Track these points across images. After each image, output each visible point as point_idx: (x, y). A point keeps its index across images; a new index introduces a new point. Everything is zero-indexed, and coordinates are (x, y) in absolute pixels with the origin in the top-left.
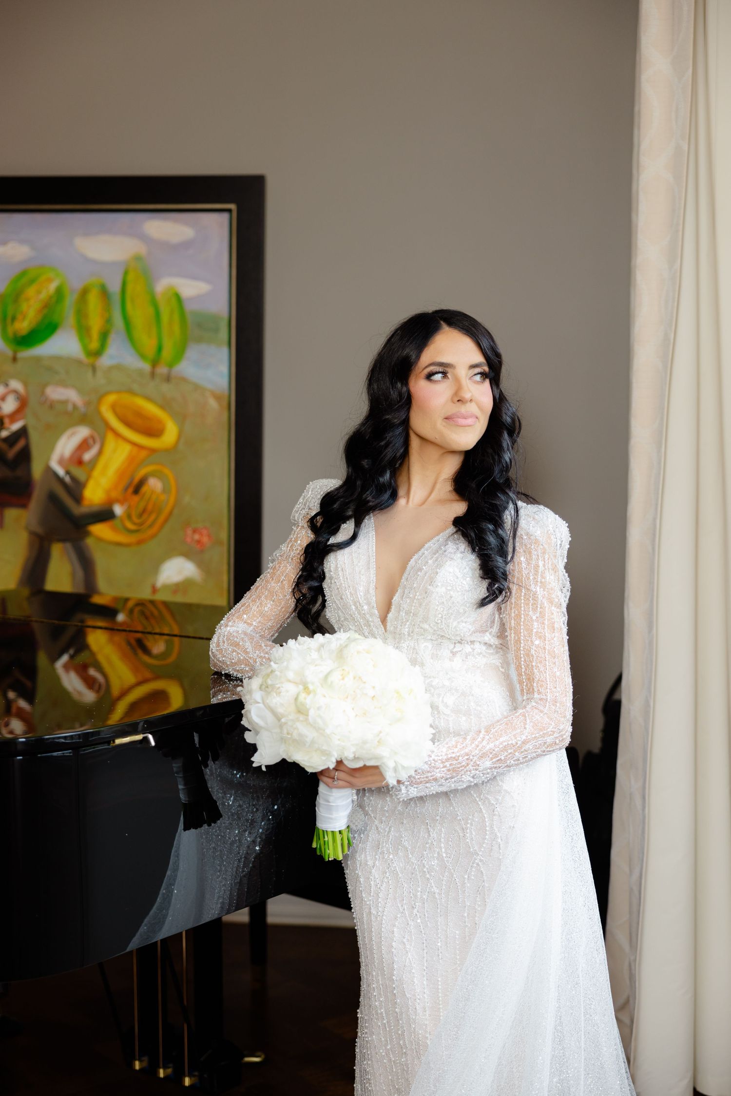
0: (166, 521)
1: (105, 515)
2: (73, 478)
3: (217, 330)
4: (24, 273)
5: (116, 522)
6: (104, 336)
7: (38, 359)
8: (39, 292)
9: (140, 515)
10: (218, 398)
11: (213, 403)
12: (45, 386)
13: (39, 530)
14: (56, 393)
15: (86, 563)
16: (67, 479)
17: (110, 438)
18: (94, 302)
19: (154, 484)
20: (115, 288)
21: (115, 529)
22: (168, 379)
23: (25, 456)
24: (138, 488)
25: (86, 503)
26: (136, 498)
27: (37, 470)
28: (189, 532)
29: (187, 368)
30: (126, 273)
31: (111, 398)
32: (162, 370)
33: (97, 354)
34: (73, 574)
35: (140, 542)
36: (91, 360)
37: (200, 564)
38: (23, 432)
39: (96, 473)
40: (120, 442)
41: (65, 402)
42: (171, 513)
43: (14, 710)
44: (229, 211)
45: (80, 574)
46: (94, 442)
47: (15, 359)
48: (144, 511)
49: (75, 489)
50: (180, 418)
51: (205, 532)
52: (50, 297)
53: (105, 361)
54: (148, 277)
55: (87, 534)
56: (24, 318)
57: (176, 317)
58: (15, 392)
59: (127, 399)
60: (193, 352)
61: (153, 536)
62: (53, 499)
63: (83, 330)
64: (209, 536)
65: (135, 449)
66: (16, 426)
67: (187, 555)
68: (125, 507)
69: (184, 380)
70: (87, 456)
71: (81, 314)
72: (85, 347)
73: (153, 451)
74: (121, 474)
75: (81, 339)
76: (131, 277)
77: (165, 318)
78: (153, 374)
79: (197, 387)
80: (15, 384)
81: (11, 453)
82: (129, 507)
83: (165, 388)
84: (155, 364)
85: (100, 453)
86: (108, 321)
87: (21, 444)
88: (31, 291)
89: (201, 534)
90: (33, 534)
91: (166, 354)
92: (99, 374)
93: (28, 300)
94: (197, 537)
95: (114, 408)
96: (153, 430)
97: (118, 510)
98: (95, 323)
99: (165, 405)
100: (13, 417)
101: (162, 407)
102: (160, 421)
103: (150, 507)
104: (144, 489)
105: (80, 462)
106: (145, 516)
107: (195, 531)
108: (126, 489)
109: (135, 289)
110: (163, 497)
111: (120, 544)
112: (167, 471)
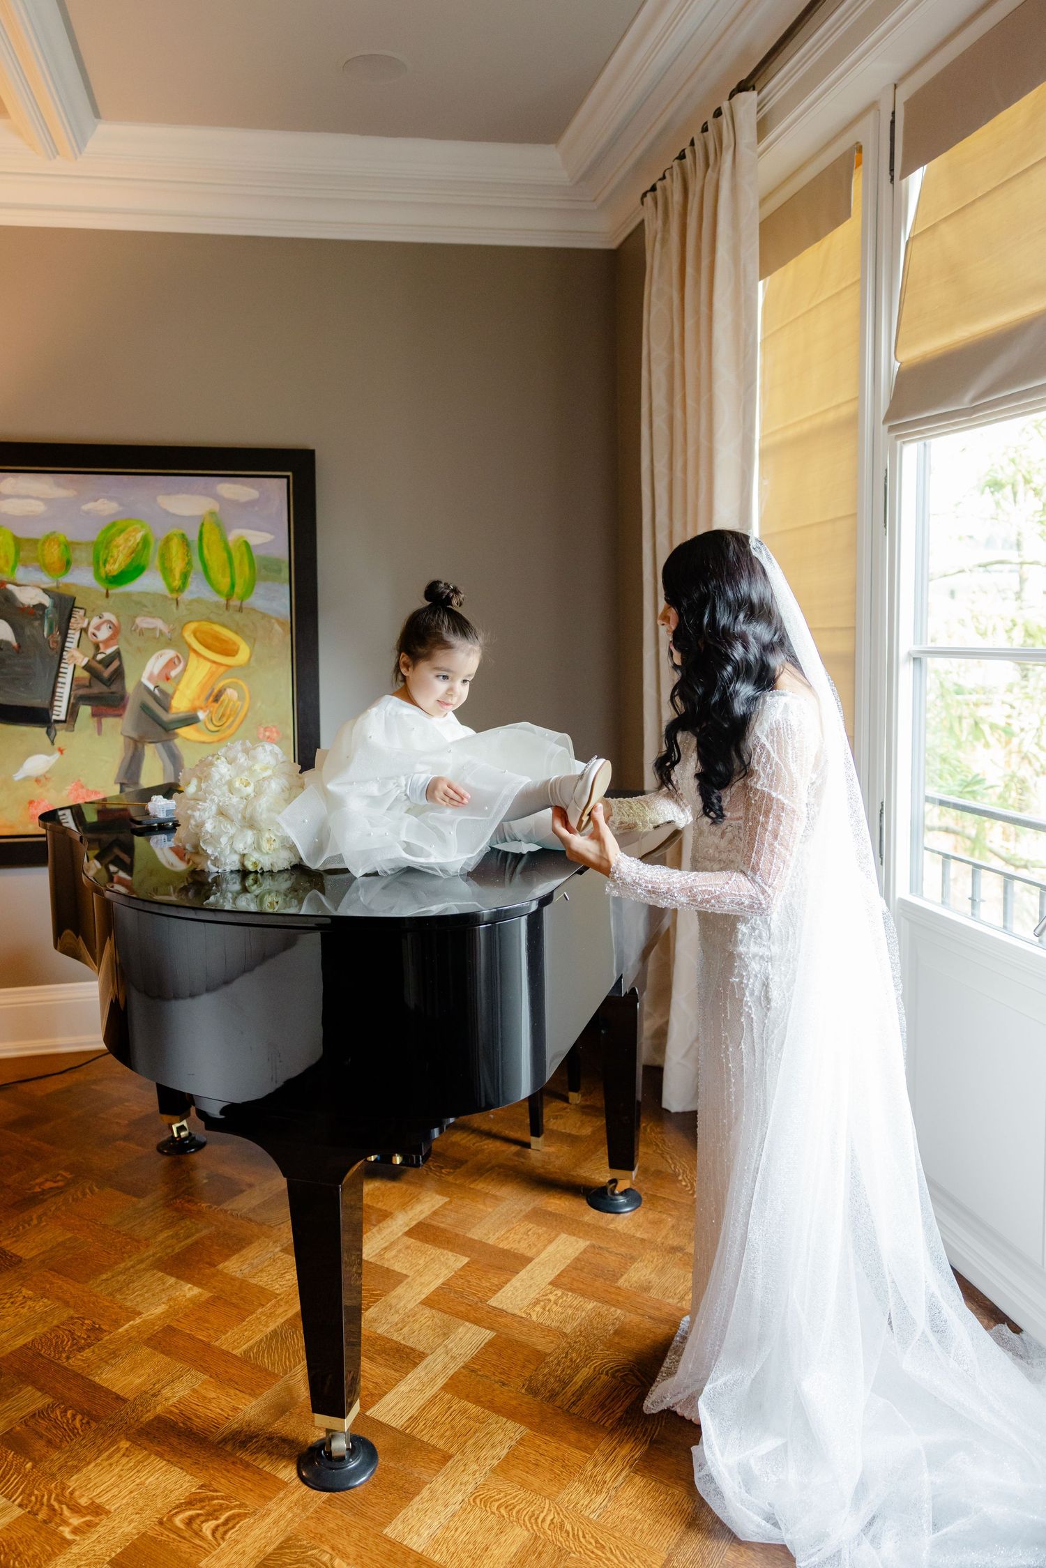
0: (241, 723)
1: (190, 720)
2: (161, 691)
3: (280, 571)
4: (113, 524)
5: (200, 725)
6: (185, 576)
7: (128, 595)
8: (127, 540)
9: (220, 718)
10: (281, 624)
11: (277, 627)
12: (135, 617)
13: (134, 735)
14: (143, 622)
15: (175, 758)
16: (157, 692)
17: (192, 655)
18: (176, 548)
19: (231, 693)
20: (193, 537)
21: (198, 731)
22: (240, 609)
23: (119, 674)
24: (217, 697)
25: (174, 710)
26: (216, 705)
27: (130, 686)
28: (261, 730)
29: (257, 601)
30: (203, 524)
31: (193, 626)
32: (235, 602)
33: (180, 590)
34: (164, 770)
35: (219, 741)
36: (175, 595)
38: (117, 655)
39: (181, 686)
40: (202, 660)
41: (154, 629)
42: (246, 715)
43: (115, 880)
44: (288, 477)
45: (170, 768)
46: (180, 661)
47: (107, 595)
48: (223, 715)
49: (164, 701)
50: (251, 640)
51: (274, 729)
52: (138, 544)
53: (186, 596)
54: (222, 530)
55: (176, 735)
56: (115, 562)
57: (246, 561)
58: (110, 622)
59: (206, 626)
60: (260, 589)
61: (233, 734)
62: (144, 708)
63: (166, 571)
64: (278, 733)
65: (214, 665)
66: (109, 651)
68: (206, 714)
69: (254, 610)
70: (173, 673)
71: (165, 557)
72: (169, 585)
73: (229, 667)
74: (203, 686)
75: (165, 578)
76: (206, 528)
77: (236, 562)
78: (227, 606)
79: (264, 616)
80: (108, 616)
81: (106, 673)
82: (211, 712)
83: (238, 616)
84: (229, 598)
85: (184, 670)
86: (189, 563)
87: (115, 664)
88: (120, 540)
89: (271, 731)
90: (126, 737)
91: (239, 590)
92: (181, 605)
93: (118, 546)
94: (267, 734)
95: (195, 633)
96: (230, 651)
97: (201, 715)
98: (178, 566)
99: (239, 631)
100: (107, 642)
101: (236, 633)
102: (234, 643)
103: (228, 712)
104: (222, 698)
105: (168, 679)
106: (224, 719)
107: (266, 729)
108: (207, 699)
109: (211, 537)
110: (239, 703)
111: (204, 743)
112: (241, 683)
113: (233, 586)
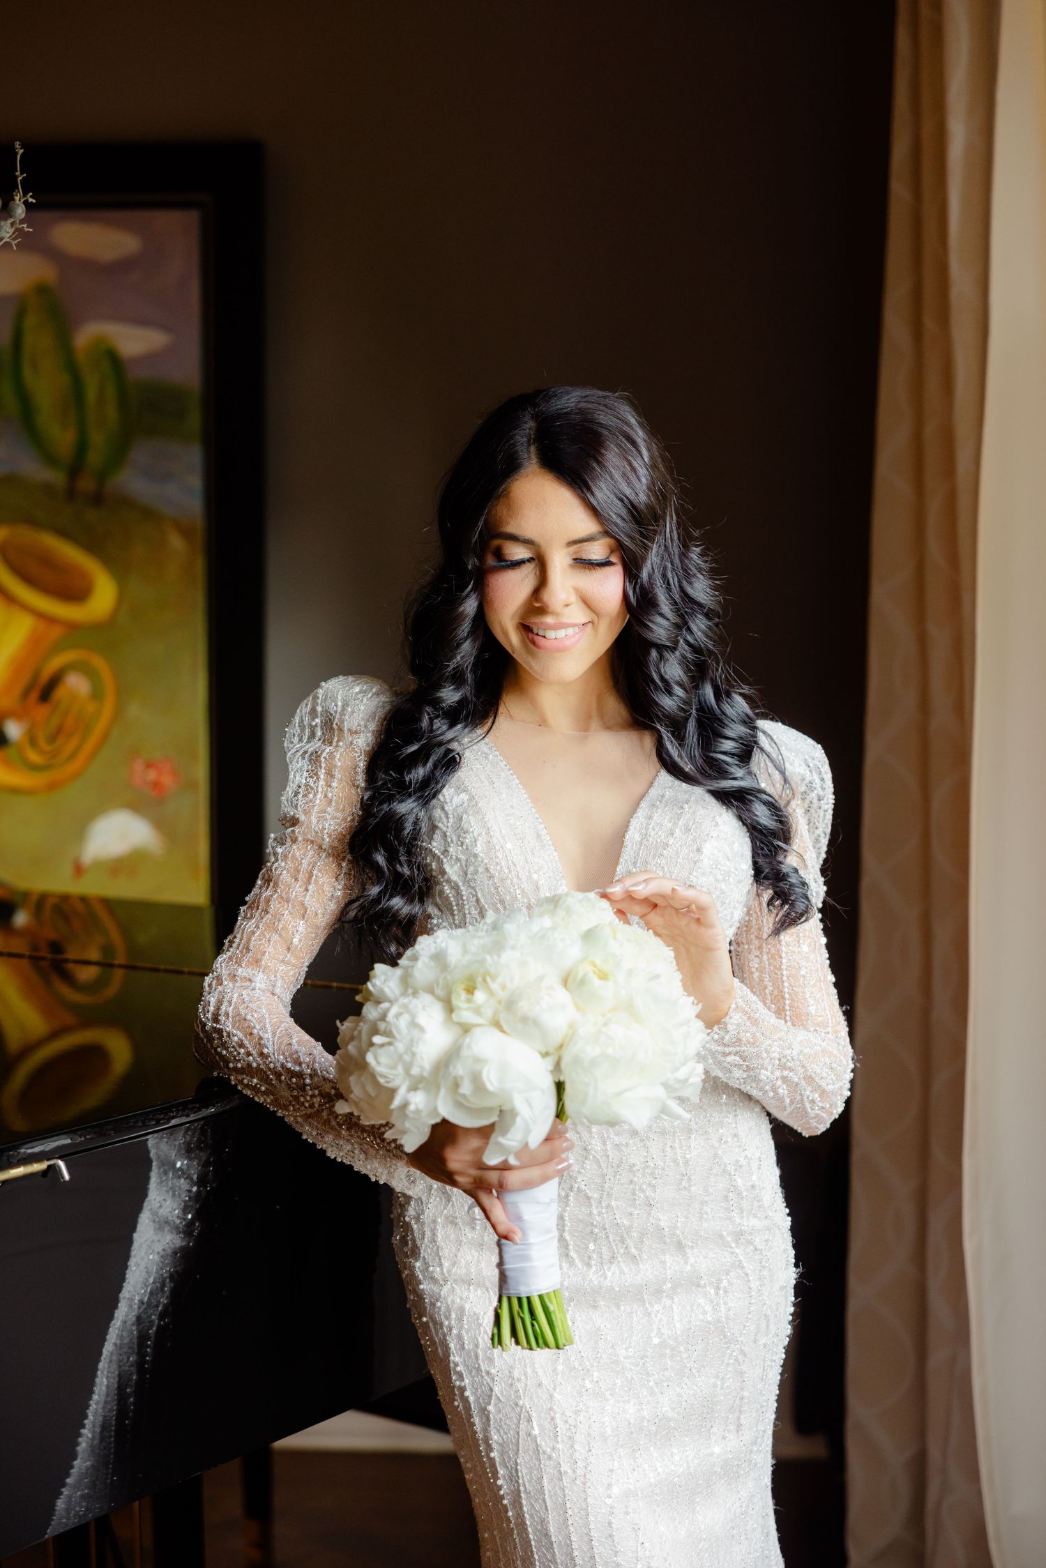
0: (98, 748)
3: (182, 414)
5: (10, 752)
9: (53, 738)
10: (186, 533)
11: (176, 542)
19: (76, 684)
21: (7, 764)
22: (98, 499)
24: (47, 690)
26: (44, 709)
28: (139, 766)
30: (21, 314)
32: (86, 484)
35: (52, 787)
37: (160, 824)
40: (15, 610)
42: (105, 737)
44: (202, 206)
48: (58, 731)
50: (119, 569)
51: (166, 767)
54: (62, 323)
57: (111, 392)
59: (26, 535)
60: (141, 453)
61: (76, 776)
64: (173, 774)
65: (43, 624)
67: (137, 806)
68: (25, 723)
69: (126, 502)
73: (73, 628)
74: (18, 666)
76: (31, 321)
77: (91, 394)
78: (71, 493)
79: (150, 515)
82: (33, 725)
83: (93, 516)
84: (75, 469)
89: (160, 771)
91: (95, 458)
94: (152, 775)
96: (75, 591)
97: (13, 729)
99: (93, 546)
101: (87, 551)
102: (84, 574)
103: (69, 724)
104: (60, 693)
106: (61, 741)
107: (149, 765)
108: (26, 693)
109: (38, 340)
110: (91, 708)
111: (15, 791)
112: (99, 662)
113: (82, 447)
